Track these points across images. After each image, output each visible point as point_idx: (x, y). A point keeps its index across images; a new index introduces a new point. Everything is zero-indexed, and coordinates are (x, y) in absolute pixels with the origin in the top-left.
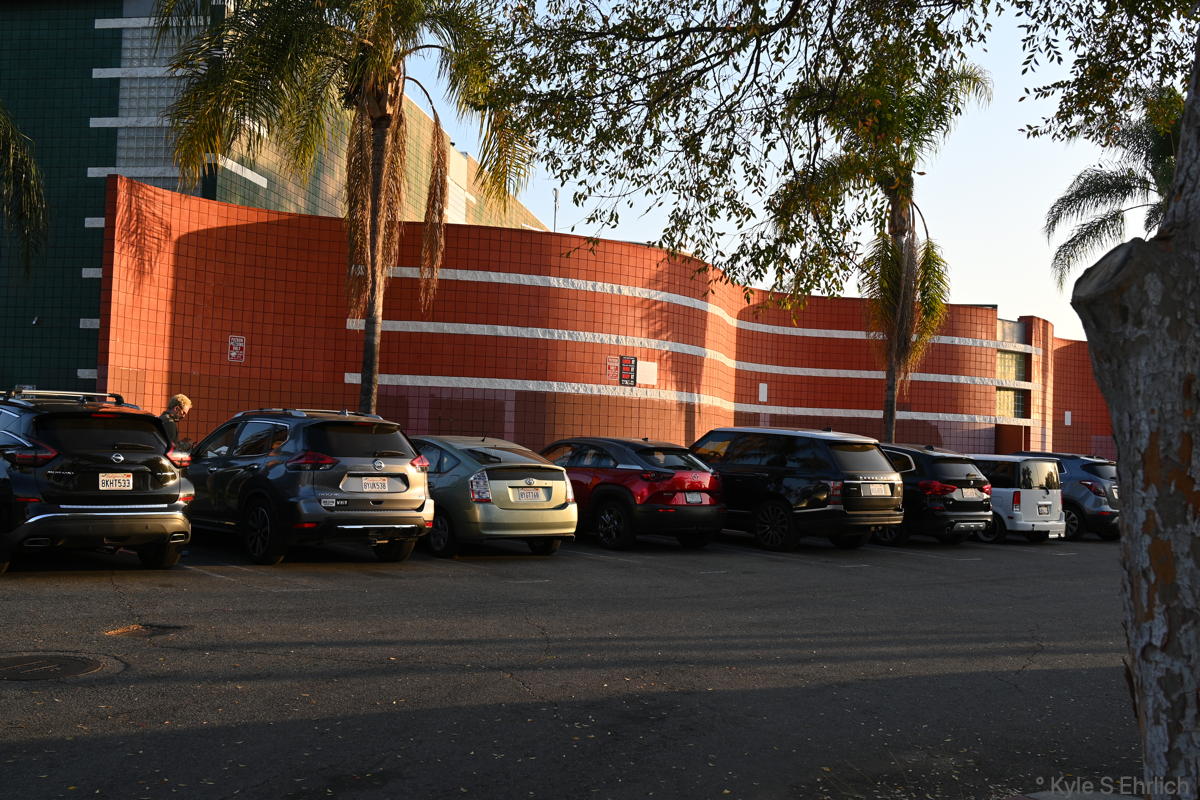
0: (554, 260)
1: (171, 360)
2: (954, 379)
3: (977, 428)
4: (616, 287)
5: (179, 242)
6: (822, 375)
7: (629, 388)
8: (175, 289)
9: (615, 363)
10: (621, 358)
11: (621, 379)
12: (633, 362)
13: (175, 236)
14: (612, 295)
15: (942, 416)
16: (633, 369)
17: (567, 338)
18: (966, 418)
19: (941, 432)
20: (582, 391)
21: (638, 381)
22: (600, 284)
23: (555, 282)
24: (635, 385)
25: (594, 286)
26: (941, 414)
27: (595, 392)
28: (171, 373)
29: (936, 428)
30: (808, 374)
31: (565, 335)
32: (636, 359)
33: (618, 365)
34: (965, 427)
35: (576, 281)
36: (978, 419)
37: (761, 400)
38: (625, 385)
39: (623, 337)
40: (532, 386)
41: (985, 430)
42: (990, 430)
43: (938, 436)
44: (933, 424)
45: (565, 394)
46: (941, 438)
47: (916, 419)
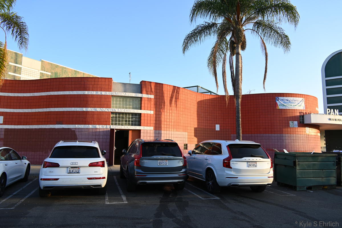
2: (84, 109)
3: (98, 130)
6: (30, 112)
15: (77, 126)
18: (90, 126)
19: (77, 133)
26: (77, 125)
29: (74, 131)
30: (25, 112)
34: (91, 130)
36: (98, 126)
41: (103, 132)
42: (106, 131)
43: (75, 135)
44: (73, 130)
46: (77, 136)
47: (65, 128)
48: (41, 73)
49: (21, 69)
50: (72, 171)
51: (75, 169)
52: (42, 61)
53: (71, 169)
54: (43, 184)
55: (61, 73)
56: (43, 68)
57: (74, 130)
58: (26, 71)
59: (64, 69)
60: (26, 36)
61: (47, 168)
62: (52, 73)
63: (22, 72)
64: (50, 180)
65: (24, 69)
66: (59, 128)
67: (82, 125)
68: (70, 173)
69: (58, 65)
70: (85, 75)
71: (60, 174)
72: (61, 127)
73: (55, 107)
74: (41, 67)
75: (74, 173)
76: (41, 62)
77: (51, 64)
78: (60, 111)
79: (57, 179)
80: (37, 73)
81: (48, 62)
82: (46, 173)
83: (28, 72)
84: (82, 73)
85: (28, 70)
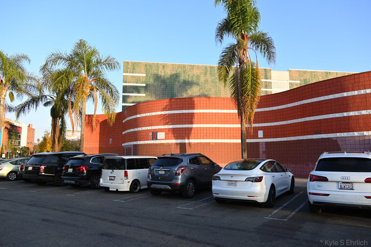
0: (138, 111)
1: (99, 145)
2: (345, 114)
4: (151, 113)
5: (100, 123)
7: (155, 141)
8: (100, 132)
9: (151, 134)
10: (153, 132)
11: (153, 138)
12: (156, 133)
13: (100, 122)
14: (150, 116)
16: (156, 135)
17: (141, 130)
18: (356, 134)
19: (340, 143)
20: (143, 143)
21: (158, 138)
22: (147, 114)
23: (138, 116)
24: (157, 140)
25: (146, 115)
26: (338, 134)
27: (146, 143)
28: (99, 147)
31: (140, 129)
32: (157, 132)
33: (152, 135)
34: (357, 139)
35: (142, 114)
36: (366, 133)
37: (259, 137)
38: (154, 140)
39: (153, 127)
40: (135, 143)
43: (338, 145)
45: (141, 144)
46: (340, 146)
47: (324, 137)
48: (290, 83)
49: (271, 83)
50: (344, 187)
51: (347, 184)
52: (290, 71)
53: (343, 185)
54: (312, 198)
55: (310, 79)
56: (291, 78)
57: (336, 139)
58: (276, 85)
59: (314, 74)
60: (273, 50)
61: (314, 182)
62: (301, 80)
63: (272, 86)
64: (319, 195)
65: (274, 83)
66: (317, 138)
67: (345, 133)
68: (342, 189)
69: (306, 71)
70: (339, 75)
71: (330, 190)
72: (320, 137)
73: (310, 116)
74: (290, 77)
75: (347, 189)
76: (288, 72)
77: (299, 71)
78: (316, 119)
79: (327, 195)
80: (287, 83)
81: (296, 71)
82: (313, 187)
83: (278, 85)
84: (334, 73)
85: (278, 83)
